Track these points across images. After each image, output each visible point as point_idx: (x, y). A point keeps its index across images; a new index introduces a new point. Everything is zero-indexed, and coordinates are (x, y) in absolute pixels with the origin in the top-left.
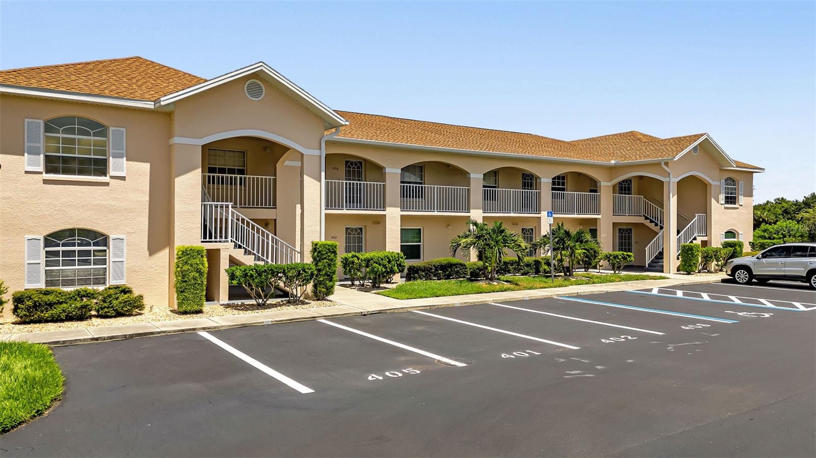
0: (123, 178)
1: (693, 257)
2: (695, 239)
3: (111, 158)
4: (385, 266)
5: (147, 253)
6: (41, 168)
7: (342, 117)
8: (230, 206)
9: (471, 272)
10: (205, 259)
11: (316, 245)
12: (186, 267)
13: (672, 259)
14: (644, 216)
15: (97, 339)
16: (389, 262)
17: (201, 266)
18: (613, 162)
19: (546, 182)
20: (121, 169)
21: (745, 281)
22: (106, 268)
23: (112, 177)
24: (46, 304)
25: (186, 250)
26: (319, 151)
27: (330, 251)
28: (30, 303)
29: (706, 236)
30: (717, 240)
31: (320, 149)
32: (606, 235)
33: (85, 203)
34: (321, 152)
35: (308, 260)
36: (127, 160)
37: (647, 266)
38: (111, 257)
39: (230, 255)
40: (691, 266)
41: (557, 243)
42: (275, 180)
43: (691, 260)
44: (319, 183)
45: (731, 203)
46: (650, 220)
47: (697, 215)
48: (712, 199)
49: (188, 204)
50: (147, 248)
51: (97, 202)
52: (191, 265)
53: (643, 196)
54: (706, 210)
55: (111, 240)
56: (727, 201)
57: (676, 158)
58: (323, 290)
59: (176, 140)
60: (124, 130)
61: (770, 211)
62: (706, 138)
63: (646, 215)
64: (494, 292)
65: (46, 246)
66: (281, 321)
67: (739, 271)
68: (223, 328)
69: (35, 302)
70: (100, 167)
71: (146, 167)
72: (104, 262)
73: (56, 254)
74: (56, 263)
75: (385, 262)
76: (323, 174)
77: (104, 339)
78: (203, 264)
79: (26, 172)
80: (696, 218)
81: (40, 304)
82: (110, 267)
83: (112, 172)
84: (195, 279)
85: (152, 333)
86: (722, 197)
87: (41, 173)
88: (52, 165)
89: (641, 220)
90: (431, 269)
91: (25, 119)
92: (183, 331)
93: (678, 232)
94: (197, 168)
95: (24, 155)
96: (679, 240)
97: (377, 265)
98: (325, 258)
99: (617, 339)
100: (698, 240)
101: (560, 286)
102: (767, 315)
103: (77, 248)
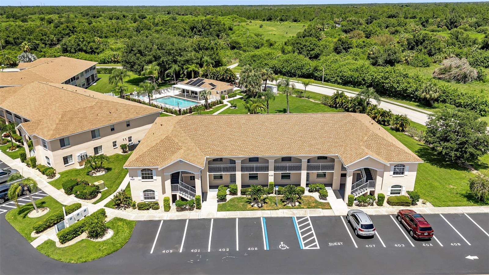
0: (156, 180)
2: (366, 190)
19: (304, 161)
26: (199, 173)
29: (374, 189)
32: (336, 178)
33: (149, 185)
36: (157, 176)
38: (155, 194)
39: (179, 196)
45: (400, 174)
48: (378, 176)
49: (168, 186)
50: (161, 193)
51: (152, 185)
55: (155, 191)
56: (396, 174)
59: (164, 174)
60: (155, 171)
62: (369, 157)
65: (144, 192)
68: (167, 220)
71: (160, 178)
74: (145, 195)
79: (139, 180)
80: (368, 182)
83: (154, 178)
91: (138, 171)
92: (159, 220)
94: (170, 179)
95: (138, 177)
99: (224, 250)
100: (368, 190)
101: (276, 210)
102: (286, 248)
103: (149, 193)
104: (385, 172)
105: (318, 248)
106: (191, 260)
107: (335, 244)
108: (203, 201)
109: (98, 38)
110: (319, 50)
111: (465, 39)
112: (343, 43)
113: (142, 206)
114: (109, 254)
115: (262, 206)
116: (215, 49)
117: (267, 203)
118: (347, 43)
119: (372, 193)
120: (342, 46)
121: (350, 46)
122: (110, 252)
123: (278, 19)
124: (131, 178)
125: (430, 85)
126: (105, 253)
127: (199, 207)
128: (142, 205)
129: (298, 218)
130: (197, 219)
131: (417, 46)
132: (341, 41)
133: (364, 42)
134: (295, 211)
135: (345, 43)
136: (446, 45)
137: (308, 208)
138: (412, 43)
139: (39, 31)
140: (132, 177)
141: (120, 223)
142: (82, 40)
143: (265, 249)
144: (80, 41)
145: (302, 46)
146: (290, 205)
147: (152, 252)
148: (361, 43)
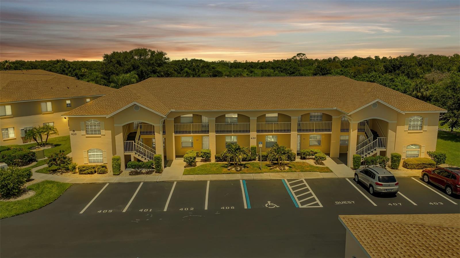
0: (105, 135)
2: (375, 150)
3: (101, 130)
4: (189, 160)
5: (112, 155)
8: (133, 142)
13: (350, 160)
15: (84, 183)
16: (191, 159)
20: (104, 133)
23: (102, 135)
26: (160, 124)
33: (96, 142)
36: (105, 130)
38: (104, 156)
39: (134, 157)
45: (417, 129)
47: (378, 138)
49: (120, 143)
50: (112, 153)
51: (99, 142)
56: (413, 129)
57: (350, 114)
58: (156, 170)
59: (115, 125)
62: (378, 101)
65: (88, 153)
66: (130, 182)
68: (114, 183)
70: (99, 132)
71: (111, 131)
72: (102, 157)
73: (91, 155)
74: (91, 157)
79: (82, 135)
83: (102, 133)
85: (96, 183)
86: (405, 128)
87: (85, 135)
91: (81, 122)
92: (104, 183)
95: (81, 131)
99: (186, 209)
100: (378, 150)
101: (259, 173)
102: (275, 207)
103: (96, 153)
104: (397, 126)
105: (321, 206)
106: (137, 220)
107: (345, 202)
108: (165, 167)
109: (85, 70)
110: (299, 73)
111: (439, 66)
112: (322, 69)
113: (84, 169)
114: (18, 215)
115: (240, 170)
116: (197, 71)
117: (248, 167)
118: (326, 69)
119: (383, 153)
120: (321, 72)
121: (328, 72)
122: (21, 212)
123: (259, 67)
124: (72, 132)
125: (420, 83)
126: (13, 213)
127: (159, 171)
128: (84, 167)
129: (289, 180)
130: (155, 182)
131: (395, 71)
132: (319, 68)
133: (341, 71)
134: (284, 174)
135: (324, 69)
136: (423, 72)
137: (302, 171)
138: (389, 68)
139: (29, 64)
140: (74, 131)
141: (49, 185)
142: (67, 67)
143: (246, 207)
144: (66, 68)
145: (282, 69)
146: (278, 169)
147: (82, 212)
148: (338, 71)
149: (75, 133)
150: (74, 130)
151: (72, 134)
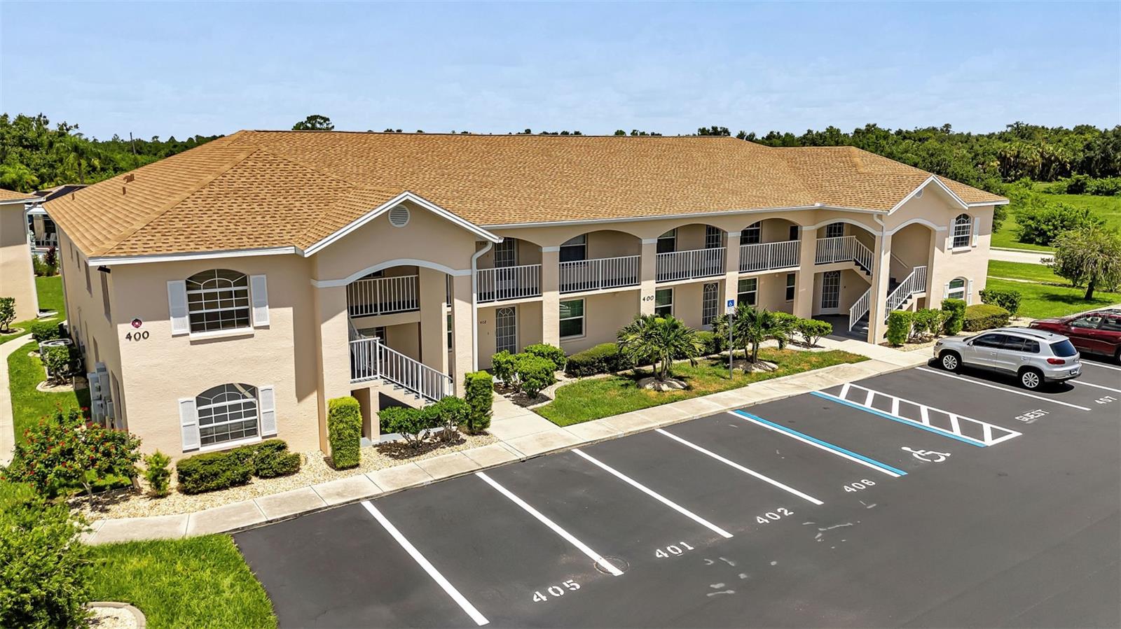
0: (267, 327)
1: (901, 328)
2: (910, 297)
3: (254, 309)
5: (296, 399)
6: (187, 330)
7: (496, 235)
8: (378, 341)
9: (640, 360)
10: (359, 414)
11: (470, 379)
12: (341, 426)
13: (879, 326)
14: (855, 260)
15: (271, 522)
17: (355, 423)
18: (818, 205)
19: (734, 236)
20: (265, 319)
21: (952, 368)
22: (256, 419)
23: (255, 328)
24: (212, 475)
25: (340, 408)
26: (470, 270)
27: (485, 387)
28: (196, 476)
29: (925, 292)
30: (938, 294)
31: (471, 268)
32: (804, 290)
33: (232, 358)
34: (472, 272)
35: (461, 393)
36: (269, 308)
37: (850, 330)
38: (262, 407)
40: (898, 338)
41: (739, 329)
42: (417, 279)
43: (899, 331)
44: (470, 305)
45: (962, 244)
46: (862, 266)
47: (915, 268)
48: (936, 249)
49: (336, 349)
50: (295, 394)
51: (243, 356)
52: (347, 423)
53: (854, 237)
54: (927, 260)
55: (259, 391)
56: (957, 244)
57: (892, 212)
58: (478, 426)
60: (264, 276)
61: (1067, 145)
62: (933, 180)
63: (857, 260)
64: (662, 404)
65: (198, 405)
66: (440, 479)
67: (947, 356)
68: (385, 495)
69: (201, 475)
70: (243, 319)
71: (289, 311)
72: (254, 413)
73: (208, 411)
74: (210, 421)
75: (543, 375)
76: (475, 296)
77: (278, 521)
78: (357, 420)
79: (173, 336)
80: (914, 272)
81: (206, 475)
82: (262, 417)
83: (256, 322)
84: (350, 436)
85: (320, 509)
86: (950, 241)
87: (188, 334)
88: (197, 324)
89: (851, 265)
90: (594, 363)
91: (168, 282)
92: (348, 502)
93: (889, 294)
94: (344, 310)
95: (169, 319)
96: (889, 304)
97: (534, 380)
98: (480, 394)
99: (773, 516)
101: (739, 386)
102: (942, 457)
103: (227, 403)
104: (946, 239)
107: (1031, 415)
115: (687, 387)
130: (515, 462)
134: (790, 380)
137: (816, 367)
146: (758, 370)
149: (141, 330)
150: (137, 320)
151: (129, 337)
